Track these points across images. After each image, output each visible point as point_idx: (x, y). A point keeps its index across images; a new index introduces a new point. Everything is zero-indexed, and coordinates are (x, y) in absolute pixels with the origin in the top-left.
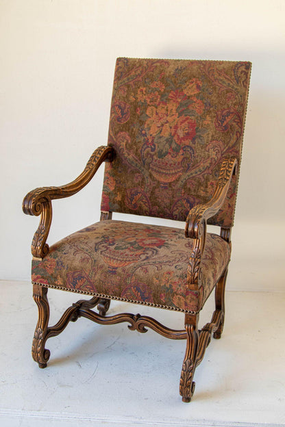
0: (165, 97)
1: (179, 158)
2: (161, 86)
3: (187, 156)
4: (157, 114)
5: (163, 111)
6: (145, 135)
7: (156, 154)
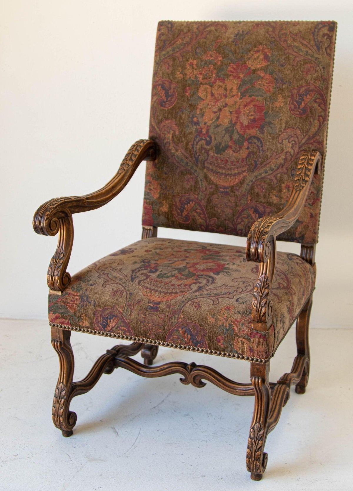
0: (223, 72)
1: (244, 153)
2: (217, 57)
3: (254, 150)
4: (212, 95)
5: (221, 91)
6: (197, 123)
7: (212, 149)
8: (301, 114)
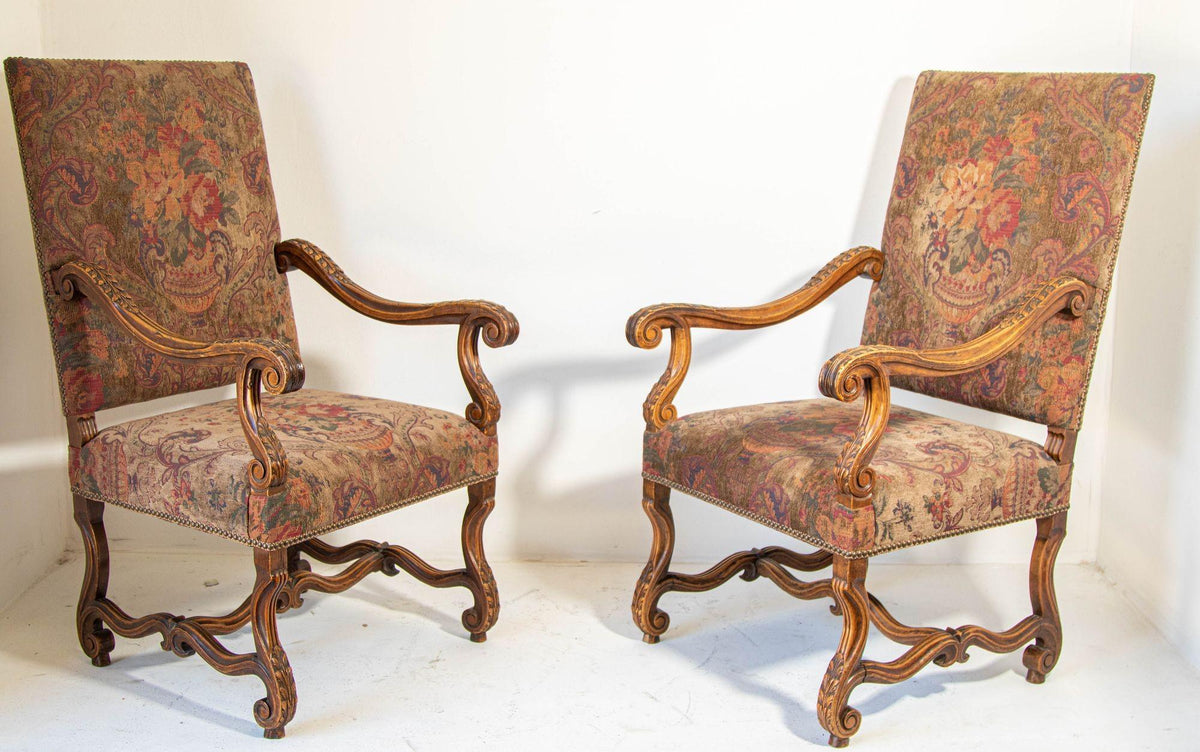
0: (153, 140)
3: (221, 250)
4: (147, 176)
5: (157, 168)
6: (138, 223)
7: (167, 260)
8: (259, 192)
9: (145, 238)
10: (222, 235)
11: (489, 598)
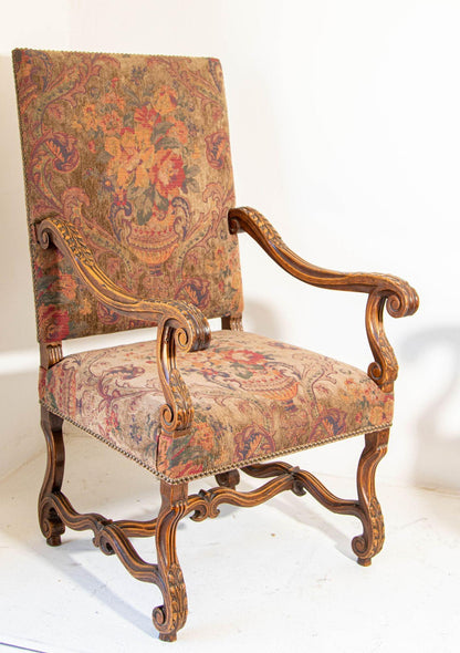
0: (130, 120)
2: (118, 101)
3: (181, 213)
4: (123, 150)
5: (131, 143)
6: (111, 188)
7: (133, 219)
8: (219, 165)
9: (116, 201)
10: (183, 200)
11: (375, 531)
